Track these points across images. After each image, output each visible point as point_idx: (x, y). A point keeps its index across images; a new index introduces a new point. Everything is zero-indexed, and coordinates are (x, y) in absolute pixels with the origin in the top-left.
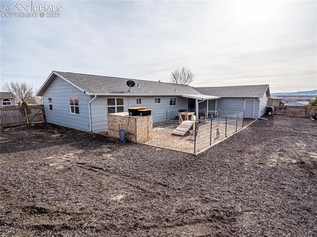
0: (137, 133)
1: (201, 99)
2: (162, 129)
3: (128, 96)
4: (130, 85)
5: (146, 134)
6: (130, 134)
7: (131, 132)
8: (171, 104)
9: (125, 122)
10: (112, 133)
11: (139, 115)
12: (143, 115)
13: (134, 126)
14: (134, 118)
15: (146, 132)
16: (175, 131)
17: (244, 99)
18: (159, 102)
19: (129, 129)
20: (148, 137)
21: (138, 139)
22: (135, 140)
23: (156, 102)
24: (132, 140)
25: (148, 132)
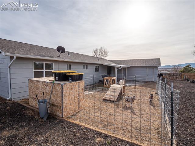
0: (64, 105)
1: (120, 67)
2: (91, 92)
3: (58, 61)
4: (61, 51)
5: (77, 104)
6: (55, 106)
7: (56, 103)
8: (96, 71)
9: (48, 89)
10: (34, 102)
11: (68, 80)
12: (73, 80)
13: (60, 95)
14: (60, 84)
15: (76, 101)
16: (105, 96)
17: (146, 67)
18: (87, 68)
19: (53, 99)
20: (79, 107)
21: (65, 113)
22: (61, 115)
23: (84, 68)
24: (57, 114)
25: (79, 101)
